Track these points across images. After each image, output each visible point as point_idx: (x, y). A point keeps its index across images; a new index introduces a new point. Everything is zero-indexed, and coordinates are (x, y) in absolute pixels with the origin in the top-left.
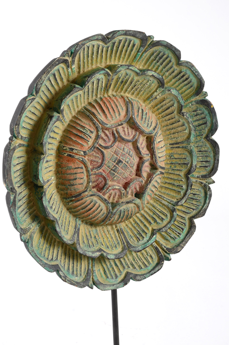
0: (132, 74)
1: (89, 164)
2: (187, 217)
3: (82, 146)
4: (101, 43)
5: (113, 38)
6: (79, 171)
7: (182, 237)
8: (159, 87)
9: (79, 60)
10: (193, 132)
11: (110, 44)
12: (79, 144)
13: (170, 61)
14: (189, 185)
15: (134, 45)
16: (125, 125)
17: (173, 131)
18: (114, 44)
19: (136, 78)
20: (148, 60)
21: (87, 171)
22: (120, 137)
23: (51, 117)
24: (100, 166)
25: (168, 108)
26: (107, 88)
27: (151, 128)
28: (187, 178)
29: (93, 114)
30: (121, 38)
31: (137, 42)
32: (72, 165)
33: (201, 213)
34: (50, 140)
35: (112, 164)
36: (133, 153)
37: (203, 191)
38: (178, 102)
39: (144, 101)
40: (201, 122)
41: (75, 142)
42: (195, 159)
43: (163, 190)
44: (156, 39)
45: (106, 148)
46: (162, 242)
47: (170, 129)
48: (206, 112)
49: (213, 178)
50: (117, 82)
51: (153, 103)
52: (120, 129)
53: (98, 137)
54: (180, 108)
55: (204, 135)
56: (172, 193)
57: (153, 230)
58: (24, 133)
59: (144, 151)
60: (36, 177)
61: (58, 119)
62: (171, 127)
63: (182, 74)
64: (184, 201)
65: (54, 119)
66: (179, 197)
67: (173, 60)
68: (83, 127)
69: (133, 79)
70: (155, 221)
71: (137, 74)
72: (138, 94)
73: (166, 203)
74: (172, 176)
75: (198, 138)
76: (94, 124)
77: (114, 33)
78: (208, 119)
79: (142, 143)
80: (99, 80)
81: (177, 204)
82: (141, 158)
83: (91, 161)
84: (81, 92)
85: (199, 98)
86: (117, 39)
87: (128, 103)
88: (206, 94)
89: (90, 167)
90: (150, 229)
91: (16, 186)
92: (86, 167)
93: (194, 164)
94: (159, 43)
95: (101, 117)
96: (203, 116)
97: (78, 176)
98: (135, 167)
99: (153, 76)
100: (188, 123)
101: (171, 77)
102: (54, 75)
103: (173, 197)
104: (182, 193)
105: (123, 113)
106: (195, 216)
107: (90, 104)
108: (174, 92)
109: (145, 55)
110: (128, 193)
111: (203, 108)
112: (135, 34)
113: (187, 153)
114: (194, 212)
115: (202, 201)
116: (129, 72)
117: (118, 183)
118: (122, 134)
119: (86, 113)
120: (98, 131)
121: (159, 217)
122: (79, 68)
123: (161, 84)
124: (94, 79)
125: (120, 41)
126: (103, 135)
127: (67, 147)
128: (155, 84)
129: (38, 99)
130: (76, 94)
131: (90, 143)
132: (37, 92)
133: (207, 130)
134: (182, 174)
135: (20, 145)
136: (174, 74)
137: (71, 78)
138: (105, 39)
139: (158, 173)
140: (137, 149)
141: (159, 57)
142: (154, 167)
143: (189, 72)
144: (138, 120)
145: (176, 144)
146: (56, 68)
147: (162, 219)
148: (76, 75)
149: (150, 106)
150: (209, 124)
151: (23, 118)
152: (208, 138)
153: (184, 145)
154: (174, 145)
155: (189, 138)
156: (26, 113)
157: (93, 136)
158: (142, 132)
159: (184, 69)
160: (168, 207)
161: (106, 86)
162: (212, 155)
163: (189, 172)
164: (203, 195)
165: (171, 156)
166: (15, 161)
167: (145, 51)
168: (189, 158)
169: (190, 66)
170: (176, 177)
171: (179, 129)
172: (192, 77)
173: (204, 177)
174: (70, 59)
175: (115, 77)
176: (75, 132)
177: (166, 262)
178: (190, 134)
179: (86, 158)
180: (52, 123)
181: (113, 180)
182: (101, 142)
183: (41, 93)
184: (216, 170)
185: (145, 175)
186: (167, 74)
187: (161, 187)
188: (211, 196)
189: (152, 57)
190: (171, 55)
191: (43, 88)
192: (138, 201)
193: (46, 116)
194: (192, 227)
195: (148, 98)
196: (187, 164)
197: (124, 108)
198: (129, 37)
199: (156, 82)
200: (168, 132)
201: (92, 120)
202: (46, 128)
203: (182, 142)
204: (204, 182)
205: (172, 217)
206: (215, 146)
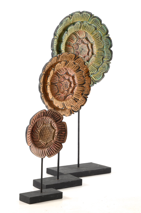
0: (88, 24)
1: (74, 48)
2: (102, 73)
3: (73, 42)
4: (79, 14)
5: (83, 13)
6: (71, 49)
7: (100, 78)
8: (95, 30)
9: (73, 18)
10: (105, 46)
11: (82, 15)
12: (72, 41)
13: (99, 23)
14: (103, 62)
15: (88, 16)
16: (85, 39)
17: (99, 45)
18: (83, 15)
19: (89, 26)
20: (92, 22)
21: (74, 50)
22: (83, 42)
23: (65, 32)
24: (77, 49)
25: (98, 37)
26: (80, 28)
27: (92, 42)
28: (103, 60)
29: (76, 34)
30: (85, 13)
31: (90, 15)
32: (70, 48)
33: (107, 72)
34: (64, 39)
35: (81, 50)
36: (87, 47)
37: (107, 65)
38: (101, 35)
39: (91, 34)
40: (107, 44)
41: (71, 41)
42: (105, 54)
43: (95, 63)
44: (95, 16)
45: (79, 44)
46: (94, 79)
47: (98, 45)
48: (109, 41)
49: (111, 62)
50: (83, 26)
51: (93, 35)
52: (83, 39)
53: (77, 40)
54: (101, 37)
55: (108, 48)
56: (98, 64)
57: (92, 73)
58: (57, 35)
59: (90, 48)
60: (60, 48)
61: (67, 33)
62: (98, 43)
63: (102, 28)
64: (101, 66)
65: (66, 32)
66: (100, 65)
67: (100, 23)
68: (73, 37)
69: (88, 26)
70: (92, 71)
71: (89, 25)
72: (89, 32)
73: (96, 67)
74: (98, 59)
75: (107, 49)
76: (76, 36)
77: (83, 12)
78: (110, 43)
79: (90, 46)
80: (78, 24)
81: (99, 67)
82: (89, 50)
83: (75, 47)
84: (73, 27)
85: (107, 36)
86: (84, 13)
87: (86, 33)
88: (109, 35)
89: (75, 49)
90: (91, 73)
91: (55, 50)
92: (73, 48)
93: (105, 55)
94: (95, 17)
95: (78, 35)
96: (108, 42)
97: (71, 51)
98: (87, 52)
99: (93, 26)
100: (103, 42)
101: (99, 28)
102: (66, 20)
103: (98, 65)
104: (101, 64)
105: (85, 35)
106: (105, 73)
107: (75, 31)
108: (99, 32)
109: (91, 20)
110: (85, 59)
111: (108, 39)
112: (89, 13)
113: (103, 52)
114: (104, 71)
115: (107, 68)
116: (87, 23)
117: (82, 56)
118: (84, 41)
119: (74, 34)
120: (77, 39)
121: (93, 70)
122: (73, 20)
123: (96, 29)
124: (77, 24)
125: (85, 14)
126: (78, 40)
127: (68, 42)
128: (94, 29)
129: (61, 26)
130: (72, 27)
131: (75, 42)
132: (62, 24)
133: (109, 46)
134: (101, 58)
135: (56, 39)
136: (100, 27)
137: (71, 23)
138: (81, 13)
139: (94, 55)
140: (88, 47)
141: (96, 21)
142: (93, 54)
143: (104, 27)
144: (89, 38)
145: (100, 49)
146: (67, 18)
147: (94, 71)
148: (72, 22)
149: (92, 36)
150: (110, 44)
151: (58, 31)
152: (109, 49)
153: (102, 49)
154: (99, 49)
155: (103, 47)
156: (58, 29)
157: (76, 40)
158: (90, 42)
159: (103, 26)
160: (96, 68)
161: (80, 26)
162: (110, 54)
163: (103, 58)
164: (107, 66)
165: (98, 53)
166: (55, 43)
167: (92, 19)
168: (103, 54)
169: (104, 25)
170: (99, 59)
171: (101, 44)
172: (105, 29)
173: (108, 61)
174: (71, 17)
175: (83, 24)
176: (71, 38)
177: (95, 84)
178: (104, 46)
179: (74, 46)
180: (65, 33)
181: (81, 55)
182: (78, 42)
183: (63, 25)
184: (112, 59)
185: (90, 55)
186: (98, 27)
187: (95, 62)
188: (110, 67)
189: (94, 21)
190: (99, 21)
191: (63, 23)
192: (87, 63)
193: (63, 32)
194: (103, 75)
195: (92, 33)
196: (103, 55)
197: (85, 34)
198: (87, 14)
199: (94, 28)
200: (97, 45)
201: (76, 35)
202: (63, 34)
203: (101, 49)
204: (108, 63)
205: (97, 70)
206: (111, 51)
